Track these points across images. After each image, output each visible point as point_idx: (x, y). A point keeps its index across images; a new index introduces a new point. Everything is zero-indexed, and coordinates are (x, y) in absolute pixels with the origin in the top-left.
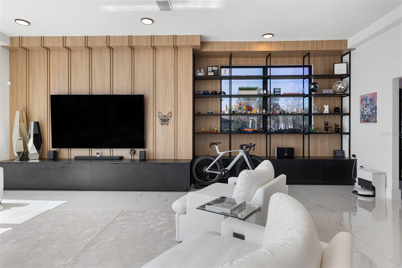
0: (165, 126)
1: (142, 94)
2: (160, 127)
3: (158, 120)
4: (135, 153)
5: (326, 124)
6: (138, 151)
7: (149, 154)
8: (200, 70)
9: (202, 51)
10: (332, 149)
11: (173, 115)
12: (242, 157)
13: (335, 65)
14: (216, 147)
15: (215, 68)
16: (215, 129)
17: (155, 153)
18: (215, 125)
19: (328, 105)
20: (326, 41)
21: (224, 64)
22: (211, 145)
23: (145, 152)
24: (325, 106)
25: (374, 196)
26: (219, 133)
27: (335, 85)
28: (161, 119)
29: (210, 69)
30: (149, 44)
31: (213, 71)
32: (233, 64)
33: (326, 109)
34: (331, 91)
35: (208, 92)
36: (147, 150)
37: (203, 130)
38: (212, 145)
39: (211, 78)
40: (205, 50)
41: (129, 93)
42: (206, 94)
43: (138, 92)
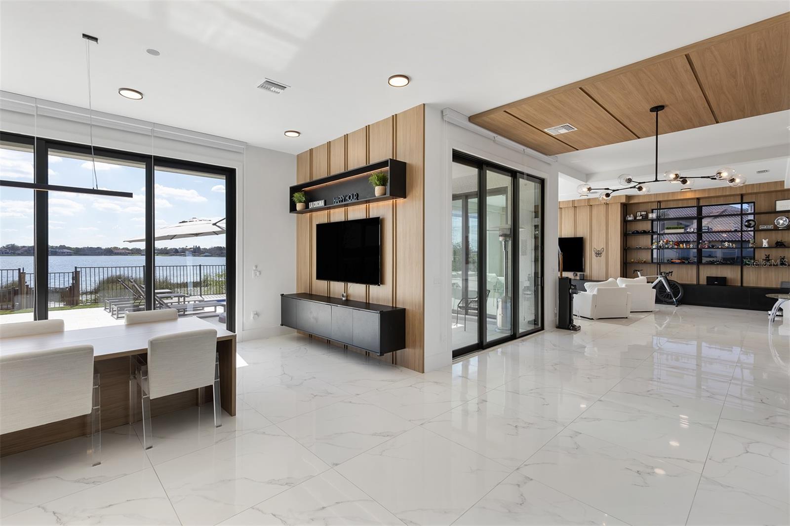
0: (599, 257)
1: (581, 236)
2: (595, 259)
3: (593, 253)
4: (576, 275)
5: (768, 257)
6: (579, 274)
7: (587, 276)
8: (630, 215)
9: (630, 202)
10: (780, 280)
11: (605, 250)
12: (660, 281)
13: (777, 202)
14: (639, 273)
15: (643, 213)
16: (645, 260)
17: (591, 276)
18: (645, 256)
19: (767, 240)
20: (757, 184)
21: (654, 208)
22: (634, 271)
23: (584, 274)
24: (763, 240)
25: (782, 316)
26: (649, 263)
27: (777, 220)
28: (596, 253)
29: (639, 214)
30: (587, 205)
31: (641, 215)
32: (661, 207)
33: (765, 243)
34: (771, 227)
35: (637, 231)
36: (585, 274)
37: (632, 260)
38: (636, 272)
39: (639, 220)
40: (632, 202)
41: (572, 236)
42: (635, 233)
43: (579, 235)
